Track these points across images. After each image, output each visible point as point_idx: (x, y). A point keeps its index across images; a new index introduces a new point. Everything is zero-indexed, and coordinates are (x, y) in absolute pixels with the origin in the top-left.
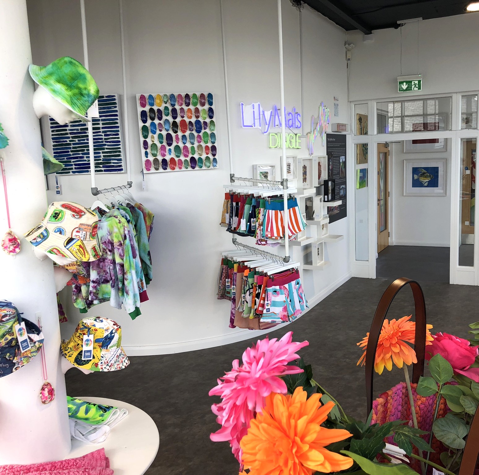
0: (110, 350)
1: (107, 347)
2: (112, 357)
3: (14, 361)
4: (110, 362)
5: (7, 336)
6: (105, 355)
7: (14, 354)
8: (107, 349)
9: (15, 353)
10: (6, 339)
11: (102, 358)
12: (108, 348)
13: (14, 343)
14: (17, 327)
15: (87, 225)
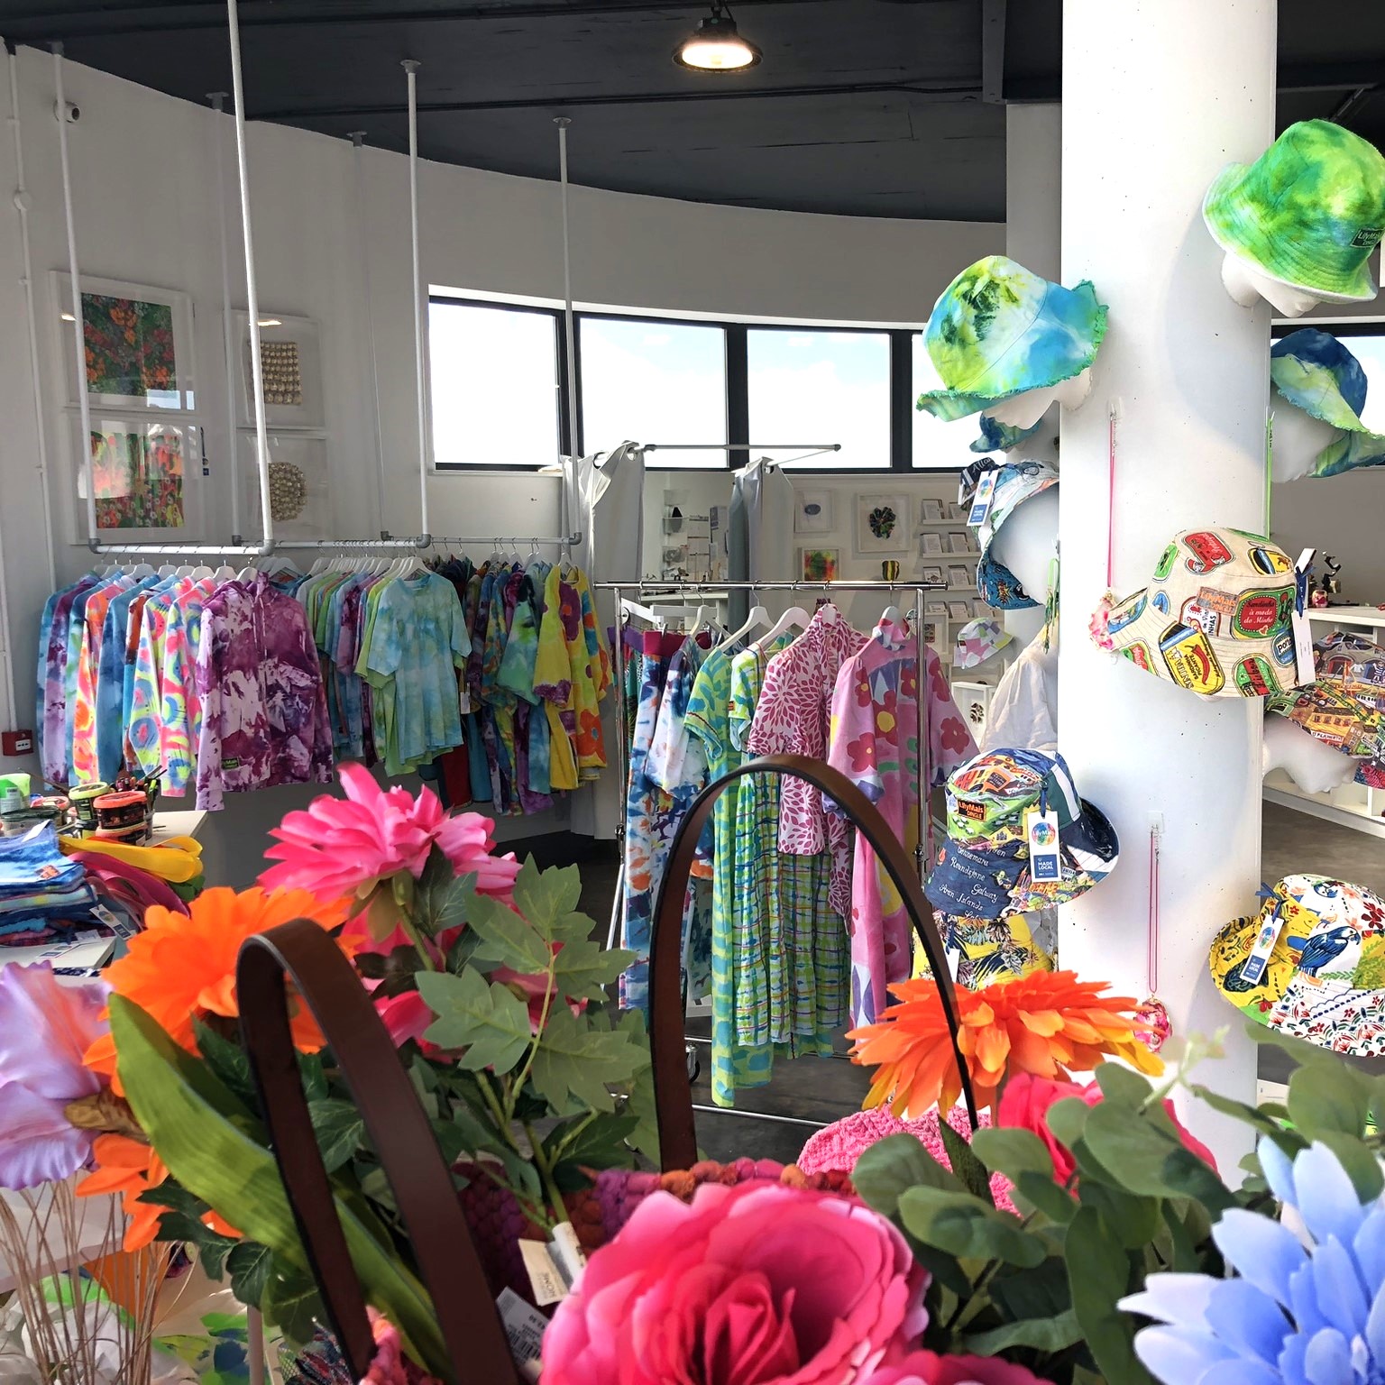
0: (1325, 984)
1: (1315, 971)
2: (1327, 1007)
3: (1010, 894)
4: (1315, 1017)
5: (1005, 830)
6: (1300, 990)
7: (1014, 878)
8: (1314, 975)
9: (1018, 878)
10: (1002, 837)
11: (1289, 995)
12: (1318, 974)
13: (1021, 853)
14: (1032, 818)
15: (1220, 593)
